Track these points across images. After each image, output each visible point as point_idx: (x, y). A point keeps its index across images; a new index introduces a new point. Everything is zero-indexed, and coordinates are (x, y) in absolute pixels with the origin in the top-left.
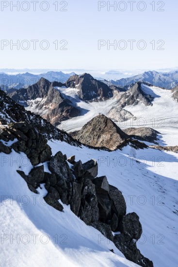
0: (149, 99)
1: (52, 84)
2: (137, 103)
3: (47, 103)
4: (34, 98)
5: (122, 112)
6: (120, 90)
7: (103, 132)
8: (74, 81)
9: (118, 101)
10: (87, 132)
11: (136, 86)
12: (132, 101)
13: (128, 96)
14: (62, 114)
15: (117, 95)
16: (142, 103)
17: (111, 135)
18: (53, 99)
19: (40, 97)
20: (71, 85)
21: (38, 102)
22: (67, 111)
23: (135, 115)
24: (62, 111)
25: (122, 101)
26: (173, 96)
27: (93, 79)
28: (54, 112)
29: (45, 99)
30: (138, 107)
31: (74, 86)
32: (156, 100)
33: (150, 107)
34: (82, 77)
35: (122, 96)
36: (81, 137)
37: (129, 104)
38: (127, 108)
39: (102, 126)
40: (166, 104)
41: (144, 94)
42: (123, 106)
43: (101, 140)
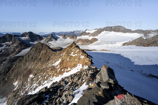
0: (56, 39)
1: (13, 36)
2: (52, 40)
3: (12, 44)
4: (4, 42)
5: (48, 44)
7: (42, 50)
8: (25, 34)
9: (45, 41)
10: (33, 51)
11: (51, 35)
12: (50, 40)
13: (48, 39)
14: (21, 47)
16: (54, 41)
17: (46, 50)
18: (15, 42)
19: (8, 42)
20: (24, 36)
21: (7, 44)
22: (24, 46)
23: (52, 44)
24: (21, 46)
25: (47, 40)
26: (63, 38)
27: (33, 33)
28: (17, 47)
29: (11, 43)
31: (25, 36)
32: (58, 39)
33: (57, 41)
34: (28, 33)
35: (46, 39)
36: (30, 54)
37: (49, 41)
39: (41, 47)
40: (61, 40)
41: (54, 38)
42: (47, 42)
43: (41, 53)
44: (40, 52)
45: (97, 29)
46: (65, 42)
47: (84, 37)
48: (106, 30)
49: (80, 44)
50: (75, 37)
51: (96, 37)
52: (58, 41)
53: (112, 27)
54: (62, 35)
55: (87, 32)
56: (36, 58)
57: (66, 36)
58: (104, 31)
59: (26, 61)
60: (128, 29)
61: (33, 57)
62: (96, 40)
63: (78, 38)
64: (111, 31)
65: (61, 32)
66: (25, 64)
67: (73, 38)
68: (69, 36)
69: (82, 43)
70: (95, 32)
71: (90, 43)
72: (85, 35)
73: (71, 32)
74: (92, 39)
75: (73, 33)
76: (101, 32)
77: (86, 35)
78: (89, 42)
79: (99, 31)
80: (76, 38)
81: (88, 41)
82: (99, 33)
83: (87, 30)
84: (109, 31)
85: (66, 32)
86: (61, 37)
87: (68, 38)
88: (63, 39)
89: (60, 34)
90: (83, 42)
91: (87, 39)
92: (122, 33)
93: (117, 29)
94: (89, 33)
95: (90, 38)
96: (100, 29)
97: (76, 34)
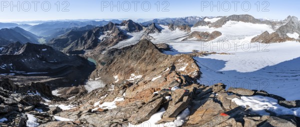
0: (160, 30)
2: (154, 32)
5: (148, 37)
6: (146, 27)
7: (147, 48)
9: (145, 32)
11: (153, 25)
12: (152, 31)
15: (145, 29)
16: (157, 32)
20: (123, 25)
22: (122, 37)
23: (154, 37)
25: (147, 32)
26: (169, 28)
28: (115, 37)
29: (111, 31)
30: (155, 34)
32: (163, 31)
33: (160, 34)
34: (128, 21)
35: (147, 29)
37: (150, 33)
38: (150, 35)
39: (146, 45)
40: (167, 32)
41: (157, 28)
42: (148, 34)
43: (146, 53)
44: (145, 51)
45: (220, 17)
46: (173, 35)
47: (201, 29)
48: (233, 20)
49: (196, 39)
50: (187, 28)
51: (219, 30)
52: (163, 33)
53: (239, 16)
54: (168, 24)
55: (206, 20)
56: (140, 58)
57: (174, 27)
58: (230, 21)
59: (129, 58)
60: (257, 20)
61: (136, 56)
62: (218, 34)
63: (193, 29)
64: (239, 21)
65: (167, 19)
66: (127, 61)
67: (185, 29)
68: (178, 26)
69: (199, 38)
70: (217, 22)
71: (211, 38)
72: (202, 25)
73: (182, 19)
74: (214, 32)
75: (184, 20)
76: (225, 22)
77: (205, 25)
78: (209, 37)
79: (223, 21)
80: (190, 29)
81: (207, 35)
82: (224, 24)
83: (205, 18)
84: (235, 20)
85: (174, 19)
86: (166, 28)
87: (177, 29)
88: (170, 31)
89: (165, 22)
90: (199, 36)
91: (206, 33)
92: (251, 24)
93: (246, 19)
94: (209, 23)
95: (211, 30)
96: (225, 17)
97: (189, 21)
